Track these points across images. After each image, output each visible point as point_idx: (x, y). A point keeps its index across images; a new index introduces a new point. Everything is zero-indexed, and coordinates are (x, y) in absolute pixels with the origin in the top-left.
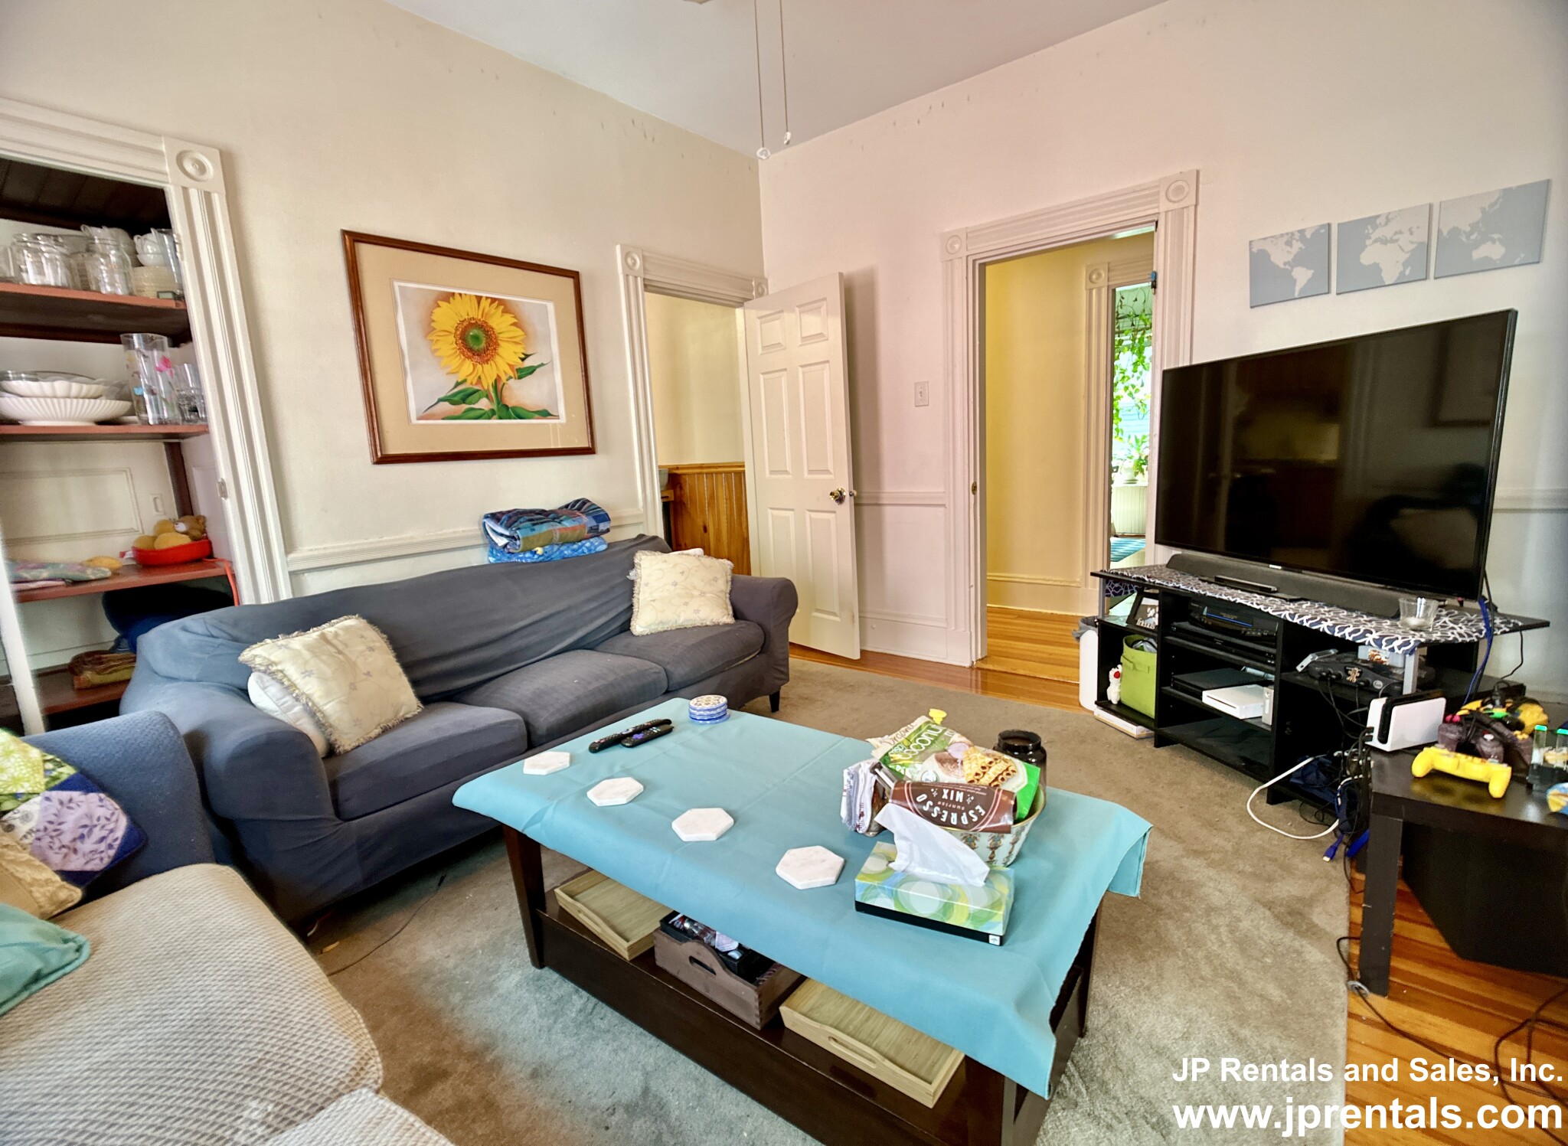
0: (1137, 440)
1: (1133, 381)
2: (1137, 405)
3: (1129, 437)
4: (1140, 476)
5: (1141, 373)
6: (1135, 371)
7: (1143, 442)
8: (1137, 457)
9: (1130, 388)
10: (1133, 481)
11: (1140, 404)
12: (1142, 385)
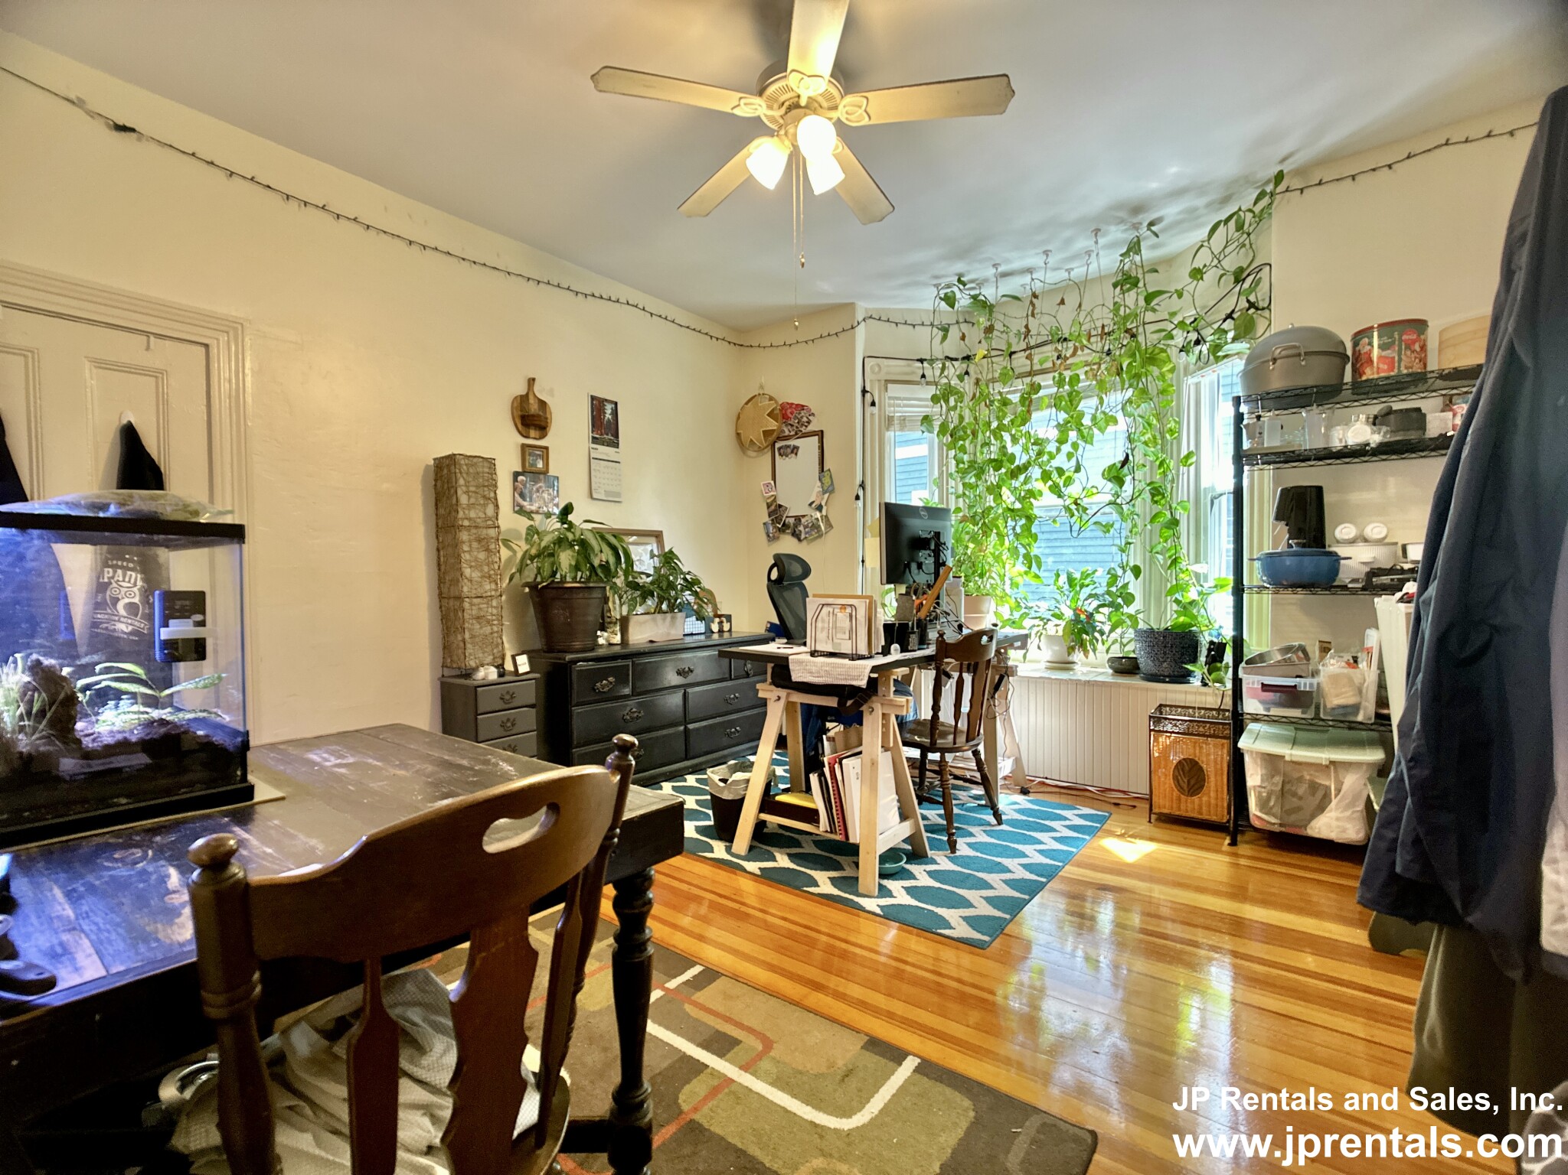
0: (1071, 580)
1: (1060, 461)
2: (1067, 509)
3: (1058, 575)
4: (1078, 656)
5: (1075, 446)
6: (1061, 441)
7: (1082, 586)
8: (1069, 614)
9: (1055, 476)
10: (1065, 665)
11: (1073, 507)
12: (1078, 469)
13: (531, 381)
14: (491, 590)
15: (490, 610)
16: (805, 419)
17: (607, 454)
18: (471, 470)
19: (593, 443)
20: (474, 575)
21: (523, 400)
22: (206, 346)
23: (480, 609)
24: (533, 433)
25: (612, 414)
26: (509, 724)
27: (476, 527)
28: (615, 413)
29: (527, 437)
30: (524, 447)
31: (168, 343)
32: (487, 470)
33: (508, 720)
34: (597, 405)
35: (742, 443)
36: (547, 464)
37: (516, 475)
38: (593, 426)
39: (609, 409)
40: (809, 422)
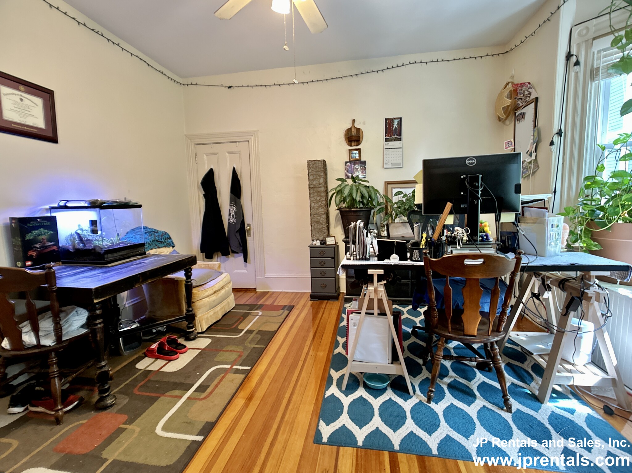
13: (354, 121)
14: (322, 211)
15: (321, 219)
16: (526, 93)
17: (394, 145)
18: (314, 166)
19: (386, 141)
20: (315, 206)
21: (349, 130)
22: (248, 141)
23: (317, 219)
24: (353, 144)
25: (398, 124)
26: (322, 263)
27: (316, 187)
28: (400, 124)
29: (351, 146)
30: (350, 150)
31: (241, 143)
32: (320, 165)
33: (322, 261)
34: (389, 122)
35: (500, 119)
36: (360, 156)
37: (346, 163)
38: (386, 133)
39: (396, 122)
40: (530, 93)
